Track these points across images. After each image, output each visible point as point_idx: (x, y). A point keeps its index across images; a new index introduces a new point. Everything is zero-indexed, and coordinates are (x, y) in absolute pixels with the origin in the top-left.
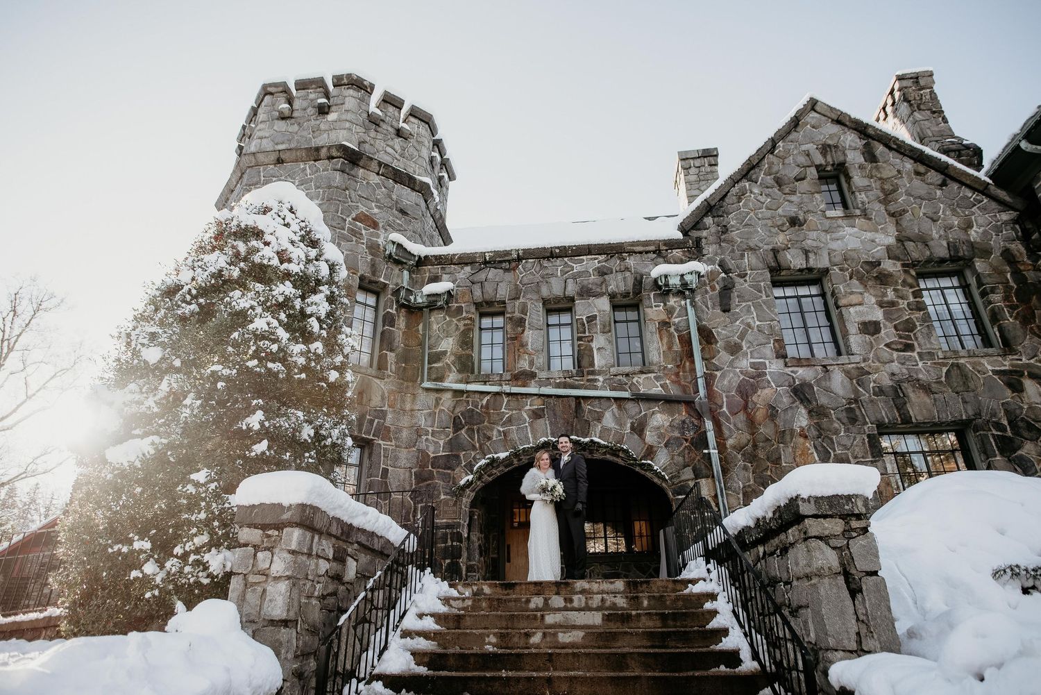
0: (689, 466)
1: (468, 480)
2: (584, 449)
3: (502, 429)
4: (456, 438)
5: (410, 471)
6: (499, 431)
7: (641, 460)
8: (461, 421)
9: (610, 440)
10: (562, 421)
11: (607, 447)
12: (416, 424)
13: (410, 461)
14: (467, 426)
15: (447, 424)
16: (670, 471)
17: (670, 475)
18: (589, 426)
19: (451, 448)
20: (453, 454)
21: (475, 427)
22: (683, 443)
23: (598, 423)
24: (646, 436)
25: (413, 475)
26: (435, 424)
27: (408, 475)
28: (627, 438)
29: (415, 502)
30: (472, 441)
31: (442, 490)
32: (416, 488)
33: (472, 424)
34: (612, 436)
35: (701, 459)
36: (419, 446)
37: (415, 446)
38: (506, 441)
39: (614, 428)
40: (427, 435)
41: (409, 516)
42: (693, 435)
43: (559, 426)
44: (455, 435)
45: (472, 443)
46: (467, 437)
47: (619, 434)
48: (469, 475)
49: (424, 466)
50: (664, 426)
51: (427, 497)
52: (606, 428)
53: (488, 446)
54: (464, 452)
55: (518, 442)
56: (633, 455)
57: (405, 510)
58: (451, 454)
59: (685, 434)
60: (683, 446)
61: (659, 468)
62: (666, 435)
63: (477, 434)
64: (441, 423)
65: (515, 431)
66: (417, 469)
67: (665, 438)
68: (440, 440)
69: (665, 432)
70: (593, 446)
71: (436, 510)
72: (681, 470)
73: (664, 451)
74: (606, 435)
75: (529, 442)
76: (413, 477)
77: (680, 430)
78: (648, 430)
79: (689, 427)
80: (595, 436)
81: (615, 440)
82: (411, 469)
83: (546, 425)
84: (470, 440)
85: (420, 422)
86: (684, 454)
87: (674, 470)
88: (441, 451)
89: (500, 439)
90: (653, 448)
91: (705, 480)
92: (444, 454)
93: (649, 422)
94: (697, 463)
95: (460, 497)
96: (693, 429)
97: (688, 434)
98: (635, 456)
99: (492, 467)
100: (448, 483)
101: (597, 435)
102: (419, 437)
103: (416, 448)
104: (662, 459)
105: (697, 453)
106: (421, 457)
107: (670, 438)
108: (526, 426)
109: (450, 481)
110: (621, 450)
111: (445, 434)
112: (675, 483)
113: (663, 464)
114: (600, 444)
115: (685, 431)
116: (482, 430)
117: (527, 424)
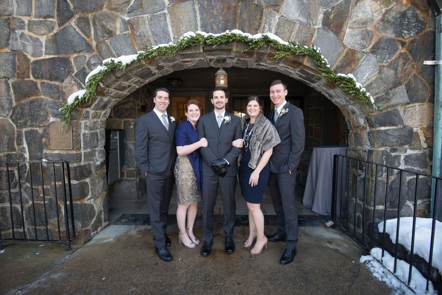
0: (400, 84)
1: (77, 98)
2: (250, 54)
3: (127, 19)
4: (64, 32)
5: (7, 84)
6: (124, 21)
7: (336, 72)
8: (68, 6)
9: (292, 39)
10: (219, 5)
11: (289, 49)
12: (5, 11)
13: (4, 68)
14: (77, 14)
15: (50, 11)
16: (377, 91)
17: (375, 97)
18: (262, 15)
19: (57, 48)
20: (61, 58)
21: (90, 15)
22: (397, 49)
23: (274, 12)
24: (346, 36)
25: (11, 88)
26: (32, 11)
27: (4, 88)
28: (318, 36)
29: (18, 125)
30: (85, 37)
31: (49, 110)
32: (16, 106)
33: (84, 11)
34: (296, 32)
35: (419, 74)
36: (12, 46)
37: (7, 45)
38: (134, 37)
39: (298, 20)
40: (22, 28)
41: (13, 144)
42: (415, 37)
43: (214, 13)
44: (61, 28)
45: (86, 41)
46: (79, 32)
47: (305, 31)
48: (83, 88)
49: (23, 75)
50: (373, 20)
51: (31, 119)
52: (287, 20)
53: (107, 46)
54: (75, 55)
55: (152, 40)
56: (327, 64)
57: (7, 136)
58: (58, 58)
59: (403, 35)
60: (397, 54)
61: (362, 86)
62: (374, 34)
63: (93, 27)
64: (41, 9)
65: (147, 22)
66: (15, 79)
67: (373, 39)
68: (42, 36)
69: (375, 30)
70: (266, 48)
71: (44, 137)
72: (391, 89)
73: (370, 60)
74: (286, 30)
75: (168, 40)
76: (12, 91)
77: (397, 28)
78: (349, 25)
79: (411, 23)
80: (270, 31)
81: (301, 38)
82: (7, 79)
83: (195, 12)
84: (83, 36)
85: (10, 8)
86: (398, 65)
87: (383, 89)
88: (44, 52)
89: (125, 34)
90: (355, 55)
91: (419, 106)
92: (48, 57)
93: (351, 13)
94: (413, 80)
95: (73, 121)
96: (416, 27)
97: (408, 34)
98: (329, 66)
99: (114, 77)
100: (58, 100)
101: (273, 30)
102: (11, 32)
103: (10, 48)
104: (368, 72)
105: (415, 65)
106: (18, 63)
107: (380, 40)
108: (165, 14)
109: (59, 96)
110: (309, 55)
111: (47, 27)
112: (381, 108)
113: (368, 80)
114: (277, 45)
115: (402, 29)
116: (100, 20)
117: (166, 11)
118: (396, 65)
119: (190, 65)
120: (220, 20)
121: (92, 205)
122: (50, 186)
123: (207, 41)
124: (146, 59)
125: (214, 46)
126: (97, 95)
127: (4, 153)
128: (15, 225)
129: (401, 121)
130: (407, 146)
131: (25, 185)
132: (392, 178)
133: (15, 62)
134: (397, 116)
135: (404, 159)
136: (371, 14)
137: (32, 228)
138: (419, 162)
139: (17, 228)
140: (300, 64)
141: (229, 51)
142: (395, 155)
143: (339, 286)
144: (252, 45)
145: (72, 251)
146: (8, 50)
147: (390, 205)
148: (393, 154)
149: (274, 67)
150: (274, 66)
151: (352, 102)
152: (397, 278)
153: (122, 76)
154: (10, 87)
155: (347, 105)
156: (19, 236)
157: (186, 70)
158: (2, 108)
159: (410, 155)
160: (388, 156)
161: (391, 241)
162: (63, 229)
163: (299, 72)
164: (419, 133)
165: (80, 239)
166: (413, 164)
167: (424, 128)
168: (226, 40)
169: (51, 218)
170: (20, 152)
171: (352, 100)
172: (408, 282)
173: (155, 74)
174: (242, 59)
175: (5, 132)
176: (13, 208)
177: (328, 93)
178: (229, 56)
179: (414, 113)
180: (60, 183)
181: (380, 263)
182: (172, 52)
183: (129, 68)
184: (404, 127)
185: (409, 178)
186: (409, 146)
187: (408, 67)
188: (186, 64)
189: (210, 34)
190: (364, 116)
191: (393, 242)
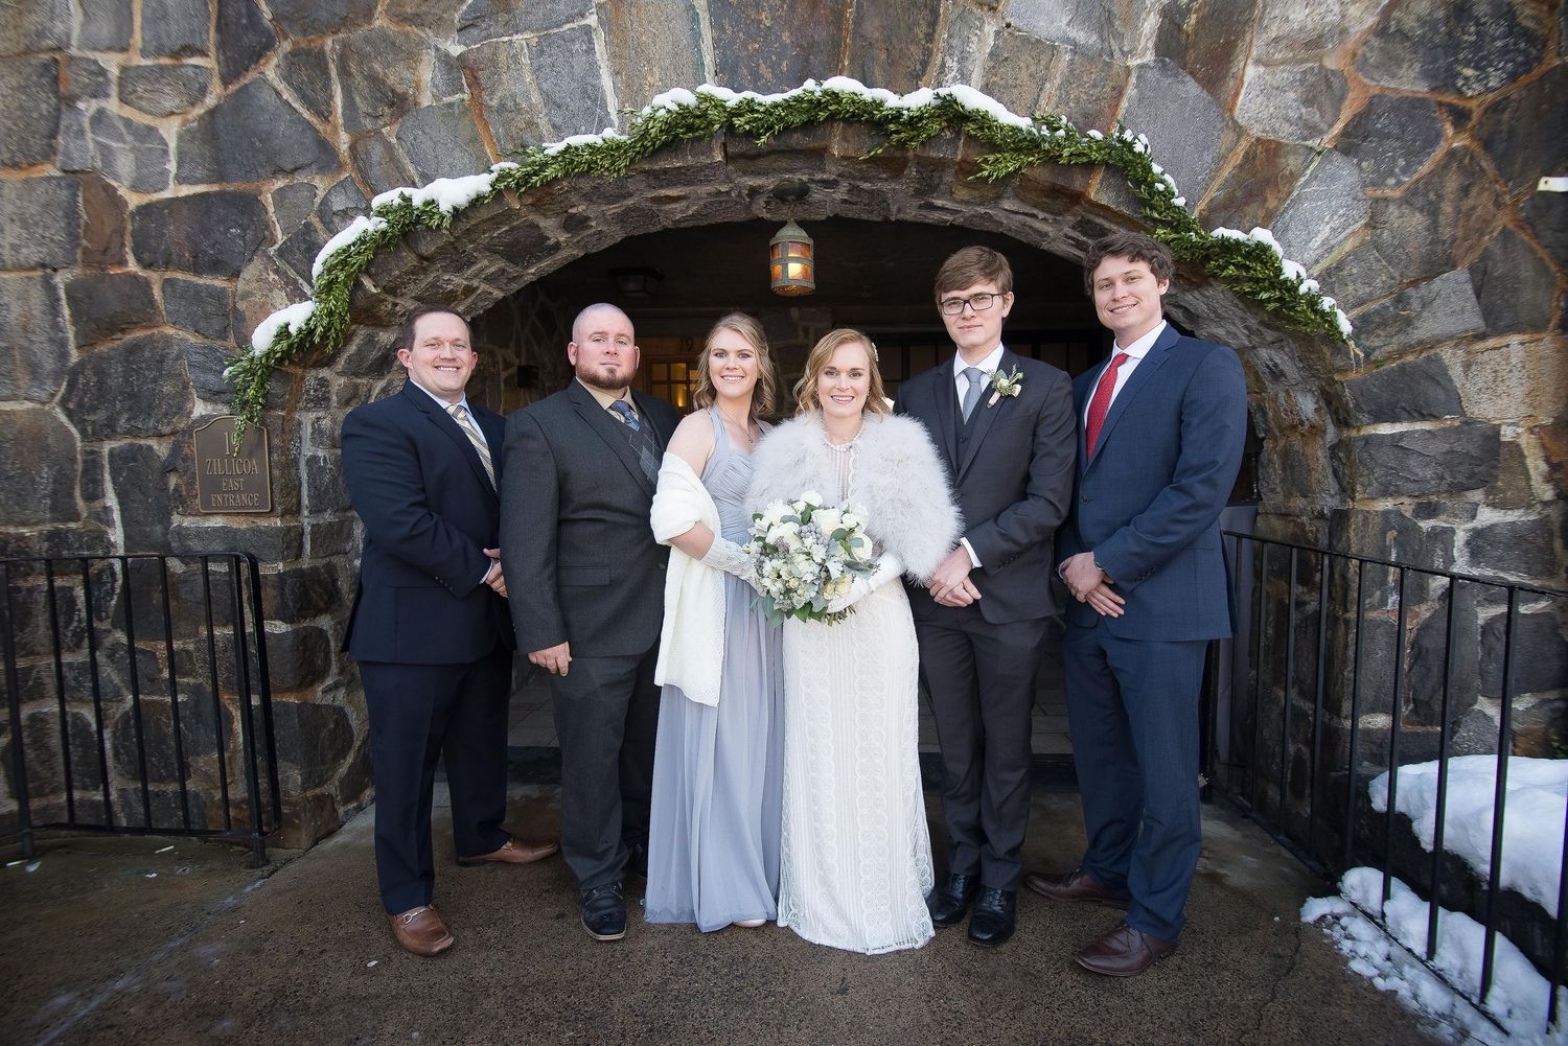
0: (1450, 264)
1: (283, 332)
2: (893, 165)
3: (456, 50)
4: (239, 103)
6: (445, 60)
7: (1207, 223)
8: (253, 13)
9: (1046, 108)
11: (1034, 145)
12: (41, 35)
13: (40, 232)
14: (286, 37)
15: (192, 32)
16: (1363, 290)
17: (1355, 312)
18: (933, 24)
19: (217, 161)
20: (229, 193)
21: (329, 43)
22: (1439, 135)
23: (977, 11)
24: (1243, 91)
25: (64, 302)
26: (131, 32)
27: (39, 303)
28: (1141, 93)
29: (86, 429)
30: (314, 120)
31: (192, 377)
32: (81, 364)
33: (310, 26)
34: (1058, 81)
35: (1521, 228)
36: (67, 154)
37: (49, 153)
38: (481, 115)
39: (1068, 40)
40: (99, 92)
41: (71, 496)
42: (1504, 89)
43: (760, 21)
44: (232, 88)
45: (318, 132)
46: (290, 100)
47: (1093, 76)
48: (304, 297)
49: (103, 256)
50: (1344, 32)
51: (131, 409)
52: (1026, 40)
53: (388, 147)
54: (280, 183)
55: (543, 122)
56: (1173, 194)
57: (49, 467)
58: (221, 195)
59: (1460, 84)
60: (1439, 153)
61: (1304, 274)
62: (1350, 84)
63: (341, 83)
64: (163, 26)
65: (525, 60)
66: (78, 271)
67: (1347, 102)
68: (164, 120)
69: (1352, 68)
70: (949, 142)
71: (175, 470)
72: (1415, 283)
73: (1333, 178)
74: (1024, 75)
75: (601, 121)
76: (66, 312)
77: (1435, 60)
78: (1254, 53)
79: (1488, 39)
80: (964, 78)
81: (1077, 101)
82: (49, 271)
83: (695, 19)
84: (306, 115)
85: (60, 25)
86: (1440, 197)
87: (1383, 282)
88: (172, 175)
89: (450, 105)
90: (1278, 160)
91: (1522, 344)
92: (186, 191)
93: (1265, 7)
94: (1497, 251)
95: (272, 412)
96: (1508, 52)
97: (1478, 80)
98: (1180, 202)
99: (413, 256)
100: (220, 342)
101: (977, 76)
102: (63, 107)
103: (58, 165)
104: (1327, 223)
105: (1505, 193)
106: (87, 213)
107: (1371, 104)
108: (587, 30)
109: (225, 328)
110: (1107, 164)
111: (182, 88)
112: (1377, 355)
113: (1330, 250)
114: (988, 128)
115: (1457, 61)
116: (363, 58)
117: (592, 20)
118: (1432, 196)
119: (679, 212)
120: (784, 46)
121: (341, 709)
122: (195, 643)
123: (737, 122)
124: (523, 190)
125: (763, 139)
126: (354, 321)
127: (40, 528)
128: (76, 777)
129: (1455, 403)
130: (1477, 496)
131: (110, 639)
132: (1424, 611)
133: (77, 213)
134: (1440, 384)
135: (1468, 543)
136: (1336, 8)
137: (135, 789)
138: (1525, 552)
139: (85, 788)
140: (1077, 198)
141: (819, 155)
142: (1433, 528)
143: (1220, 1004)
144: (897, 132)
145: (271, 868)
146: (52, 170)
147: (1415, 711)
148: (1426, 525)
149: (982, 216)
150: (982, 210)
151: (1270, 335)
152: (1440, 977)
153: (441, 250)
154: (58, 300)
155: (1254, 348)
156: (89, 815)
157: (666, 230)
158: (34, 370)
159: (1492, 527)
160: (1406, 530)
161: (1416, 841)
162: (238, 791)
163: (1073, 228)
164: (1523, 446)
165: (297, 828)
166: (1500, 559)
167: (1542, 427)
168: (805, 117)
169: (199, 755)
170: (93, 525)
171: (1269, 327)
172: (1478, 991)
173: (557, 247)
174: (866, 186)
175: (44, 454)
176: (69, 719)
177: (1181, 307)
178: (818, 176)
179: (1504, 373)
180: (229, 631)
181: (1377, 923)
182: (612, 164)
183: (465, 225)
184: (1466, 423)
185: (1485, 614)
186: (1487, 495)
187: (1481, 201)
188: (668, 207)
189: (748, 94)
190: (1315, 385)
191: (1423, 846)
